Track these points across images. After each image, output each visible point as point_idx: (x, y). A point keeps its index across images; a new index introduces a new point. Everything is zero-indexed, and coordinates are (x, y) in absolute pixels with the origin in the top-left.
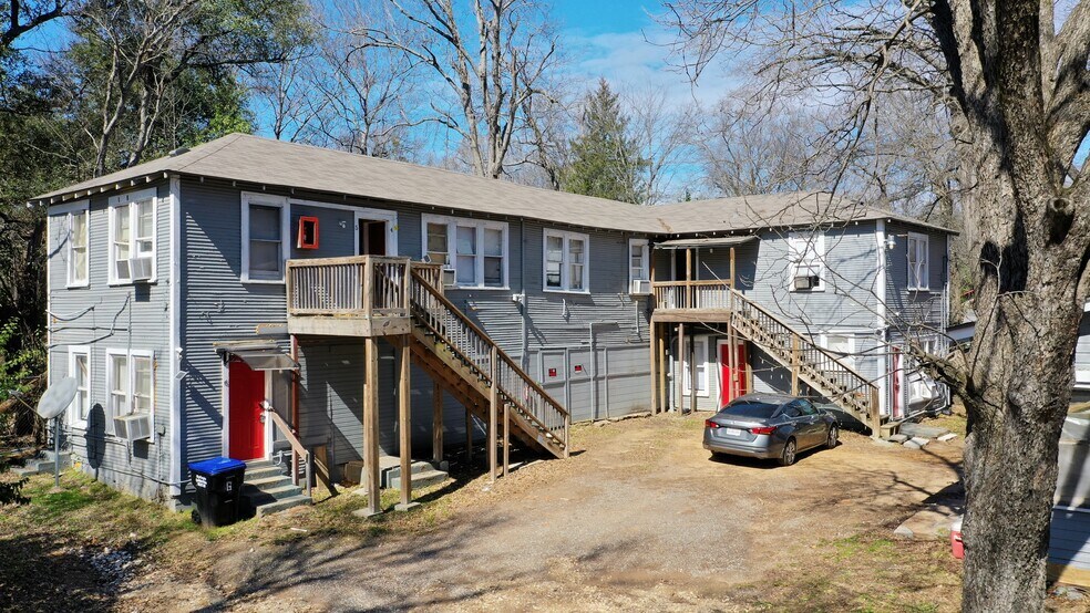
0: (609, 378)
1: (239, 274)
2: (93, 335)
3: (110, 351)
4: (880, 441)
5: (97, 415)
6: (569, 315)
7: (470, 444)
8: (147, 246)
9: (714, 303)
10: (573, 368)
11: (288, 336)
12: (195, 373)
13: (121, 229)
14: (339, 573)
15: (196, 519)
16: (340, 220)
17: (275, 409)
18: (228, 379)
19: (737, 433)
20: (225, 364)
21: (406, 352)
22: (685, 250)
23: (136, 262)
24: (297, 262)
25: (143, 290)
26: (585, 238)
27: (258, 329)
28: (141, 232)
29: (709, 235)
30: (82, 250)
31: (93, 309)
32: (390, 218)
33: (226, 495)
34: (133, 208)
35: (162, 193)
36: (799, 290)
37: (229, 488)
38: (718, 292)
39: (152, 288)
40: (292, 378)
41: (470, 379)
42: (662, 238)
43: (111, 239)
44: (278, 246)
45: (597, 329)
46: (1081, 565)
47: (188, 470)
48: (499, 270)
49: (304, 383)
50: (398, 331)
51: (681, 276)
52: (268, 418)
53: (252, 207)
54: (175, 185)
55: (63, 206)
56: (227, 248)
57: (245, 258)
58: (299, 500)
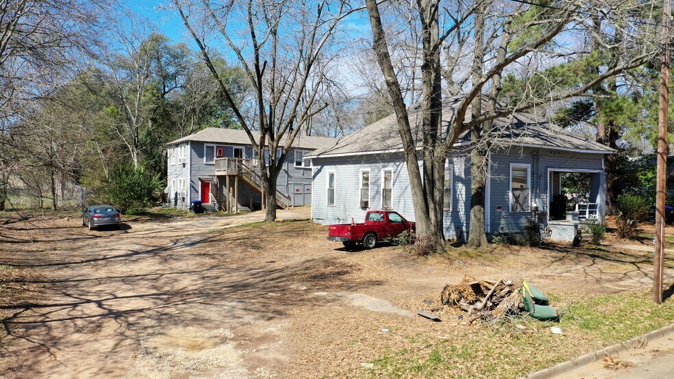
1: (203, 161)
2: (176, 176)
3: (179, 179)
5: (176, 193)
6: (304, 174)
8: (185, 156)
10: (306, 190)
11: (215, 176)
12: (193, 183)
13: (181, 152)
15: (192, 213)
16: (229, 149)
17: (212, 193)
18: (201, 185)
20: (200, 181)
23: (183, 159)
24: (217, 159)
27: (208, 174)
28: (184, 153)
30: (174, 157)
31: (176, 170)
32: (244, 148)
34: (183, 147)
35: (187, 144)
37: (198, 206)
39: (185, 165)
40: (216, 185)
41: (256, 186)
43: (179, 154)
44: (213, 155)
47: (191, 203)
50: (234, 174)
53: (207, 147)
54: (189, 143)
55: (170, 146)
56: (201, 156)
57: (205, 158)
58: (214, 211)
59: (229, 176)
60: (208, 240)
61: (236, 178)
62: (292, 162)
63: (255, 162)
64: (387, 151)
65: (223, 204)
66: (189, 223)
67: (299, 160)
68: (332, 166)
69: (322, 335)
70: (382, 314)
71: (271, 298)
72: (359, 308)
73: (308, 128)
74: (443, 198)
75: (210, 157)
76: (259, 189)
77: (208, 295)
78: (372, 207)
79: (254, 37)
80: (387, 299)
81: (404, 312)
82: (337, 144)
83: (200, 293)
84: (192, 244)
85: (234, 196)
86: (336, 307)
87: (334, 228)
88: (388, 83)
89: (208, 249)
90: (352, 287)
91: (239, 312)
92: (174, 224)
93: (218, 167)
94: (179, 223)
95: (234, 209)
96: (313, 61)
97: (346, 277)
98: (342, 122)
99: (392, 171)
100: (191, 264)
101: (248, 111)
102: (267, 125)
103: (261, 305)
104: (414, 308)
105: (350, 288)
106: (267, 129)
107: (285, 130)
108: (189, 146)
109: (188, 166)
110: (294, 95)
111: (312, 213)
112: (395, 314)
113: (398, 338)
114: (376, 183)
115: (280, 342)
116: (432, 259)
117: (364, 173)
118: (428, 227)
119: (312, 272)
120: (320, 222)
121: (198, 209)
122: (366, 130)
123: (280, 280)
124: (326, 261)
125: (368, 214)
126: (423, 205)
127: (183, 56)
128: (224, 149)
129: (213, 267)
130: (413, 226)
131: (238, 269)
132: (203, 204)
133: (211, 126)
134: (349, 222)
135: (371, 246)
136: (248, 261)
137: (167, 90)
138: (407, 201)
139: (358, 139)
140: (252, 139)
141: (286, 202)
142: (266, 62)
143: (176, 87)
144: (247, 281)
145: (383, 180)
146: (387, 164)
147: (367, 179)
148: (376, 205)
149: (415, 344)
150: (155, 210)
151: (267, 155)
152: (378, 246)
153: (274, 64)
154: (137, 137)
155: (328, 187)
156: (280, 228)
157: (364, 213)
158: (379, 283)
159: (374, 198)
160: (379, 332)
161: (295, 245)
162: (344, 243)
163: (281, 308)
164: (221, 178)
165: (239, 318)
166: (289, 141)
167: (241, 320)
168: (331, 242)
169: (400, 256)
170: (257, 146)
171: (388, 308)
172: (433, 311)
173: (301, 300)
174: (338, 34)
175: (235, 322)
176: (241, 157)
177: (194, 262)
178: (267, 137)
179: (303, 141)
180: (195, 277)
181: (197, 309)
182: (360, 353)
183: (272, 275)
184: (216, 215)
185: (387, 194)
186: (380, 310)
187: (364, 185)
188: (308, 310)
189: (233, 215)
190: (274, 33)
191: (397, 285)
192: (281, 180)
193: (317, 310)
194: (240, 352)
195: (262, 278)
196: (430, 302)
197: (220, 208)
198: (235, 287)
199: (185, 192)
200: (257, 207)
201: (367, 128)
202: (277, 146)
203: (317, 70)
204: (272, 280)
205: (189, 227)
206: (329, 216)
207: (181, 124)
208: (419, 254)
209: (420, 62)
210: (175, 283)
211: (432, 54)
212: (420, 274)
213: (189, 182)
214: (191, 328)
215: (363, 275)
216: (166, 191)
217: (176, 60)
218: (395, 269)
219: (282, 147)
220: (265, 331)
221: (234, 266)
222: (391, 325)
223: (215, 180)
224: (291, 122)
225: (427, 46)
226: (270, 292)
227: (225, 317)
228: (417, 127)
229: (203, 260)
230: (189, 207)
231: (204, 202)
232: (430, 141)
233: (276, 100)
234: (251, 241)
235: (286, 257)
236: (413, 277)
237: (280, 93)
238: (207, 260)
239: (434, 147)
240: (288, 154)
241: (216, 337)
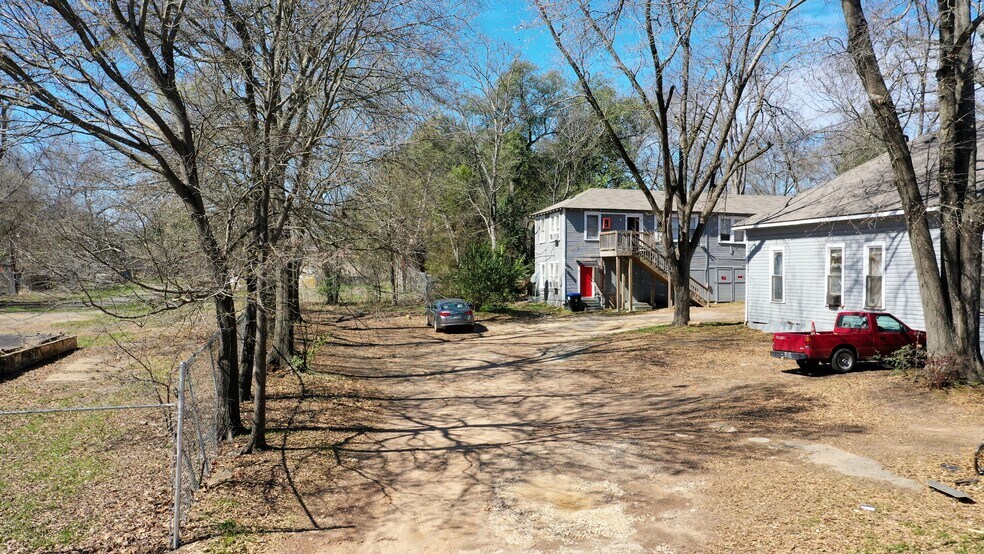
1: (583, 237)
2: (546, 258)
3: (550, 263)
5: (547, 283)
6: (734, 253)
8: (558, 230)
10: (736, 277)
11: (599, 258)
12: (569, 268)
13: (552, 225)
15: (568, 310)
16: (621, 219)
17: (595, 282)
18: (580, 270)
20: (579, 265)
21: (630, 262)
23: (556, 235)
24: (603, 233)
25: (556, 243)
27: (590, 255)
28: (557, 226)
30: (543, 231)
31: (545, 250)
32: (641, 217)
35: (561, 214)
37: (577, 301)
39: (559, 243)
40: (601, 271)
43: (550, 228)
44: (596, 228)
47: (567, 296)
49: (604, 273)
50: (627, 255)
52: (593, 286)
53: (588, 216)
54: (564, 211)
55: (538, 217)
56: (580, 229)
57: (585, 232)
58: (599, 308)
59: (620, 257)
60: (590, 350)
61: (630, 260)
62: (716, 235)
63: (658, 237)
64: (873, 215)
65: (611, 297)
66: (563, 324)
67: (725, 232)
68: (779, 241)
69: (760, 507)
70: (863, 482)
71: (681, 441)
72: (823, 468)
73: (740, 182)
74: (979, 293)
75: (593, 231)
76: (663, 276)
77: (587, 430)
78: (847, 305)
79: (654, 52)
80: (873, 457)
81: (903, 482)
82: (787, 205)
83: (577, 427)
84: (567, 356)
85: (627, 286)
86: (784, 464)
87: (782, 338)
88: (874, 104)
89: (589, 363)
90: (811, 433)
91: (631, 459)
92: (542, 326)
93: (605, 246)
94: (550, 325)
95: (628, 305)
96: (746, 81)
97: (800, 416)
98: (796, 169)
99: (884, 247)
100: (565, 384)
101: (647, 162)
102: (675, 181)
103: (665, 450)
104: (921, 476)
105: (808, 433)
106: (676, 188)
107: (703, 188)
108: (563, 216)
109: (562, 244)
110: (718, 134)
111: (746, 313)
112: (887, 483)
113: (892, 524)
114: (854, 266)
115: (693, 510)
116: (957, 396)
117: (833, 251)
118: (950, 341)
119: (746, 406)
120: (759, 327)
121: (577, 305)
122: (836, 181)
123: (694, 414)
124: (768, 390)
125: (841, 317)
126: (940, 304)
127: (555, 90)
128: (613, 219)
129: (595, 390)
130: (922, 338)
131: (631, 395)
132: (583, 298)
133: (593, 186)
134: (808, 329)
135: (845, 368)
136: (646, 384)
137: (533, 138)
138: (909, 296)
139: (823, 196)
140: (653, 202)
141: (706, 296)
142: (673, 88)
143: (546, 133)
144: (645, 414)
145: (866, 262)
146: (873, 236)
147: (838, 260)
148: (856, 302)
149: (922, 538)
150: (518, 306)
151: (675, 226)
152: (856, 368)
153: (686, 90)
154: (495, 205)
155: (772, 272)
156: (695, 336)
157: (833, 315)
158: (858, 430)
159: (850, 291)
160: (857, 511)
161: (719, 362)
162: (799, 362)
163: (694, 458)
164: (609, 261)
165: (631, 467)
166: (710, 204)
167: (635, 471)
168: (777, 359)
169: (897, 386)
170: (661, 212)
171: (872, 471)
172: (958, 484)
173: (726, 448)
174: (786, 34)
175: (624, 473)
176: (638, 230)
177: (570, 381)
178: (676, 200)
179: (732, 203)
180: (570, 403)
181: (571, 449)
182: (824, 541)
183: (683, 407)
184: (602, 315)
185: (873, 285)
186: (861, 474)
187: (833, 270)
188: (738, 464)
189: (627, 314)
190: (686, 44)
191: (891, 435)
192: (697, 263)
193: (752, 465)
194: (632, 519)
195: (667, 410)
196: (954, 468)
197: (607, 305)
198: (627, 421)
199: (558, 280)
200: (661, 304)
201: (839, 178)
202: (691, 212)
203: (755, 93)
204: (683, 413)
205: (562, 330)
206: (776, 319)
207: (553, 186)
208: (933, 385)
209: (935, 65)
210: (543, 410)
211: (956, 50)
212: (934, 419)
213: (563, 267)
214: (563, 477)
215: (830, 414)
216: (532, 280)
217: (546, 96)
218: (888, 409)
219: (699, 213)
220: (669, 491)
221: (626, 390)
222: (878, 500)
223: (600, 263)
224: (712, 176)
225: (947, 36)
226: (679, 432)
227: (612, 464)
228: (929, 173)
229: (582, 379)
230: (563, 303)
231: (585, 295)
232: (954, 196)
233: (689, 144)
234: (651, 354)
235: (705, 380)
236: (922, 424)
237: (696, 133)
238: (587, 380)
239: (961, 206)
240: (709, 224)
241: (597, 492)
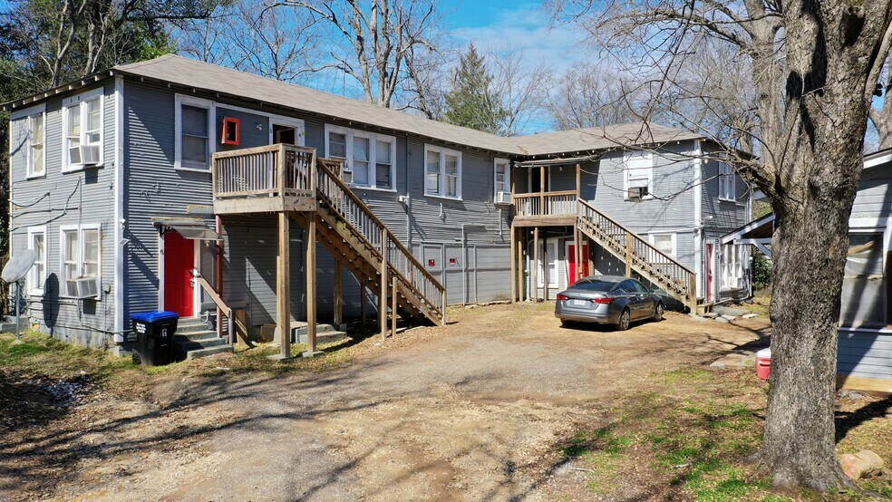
0: (477, 270)
1: (173, 161)
2: (48, 216)
3: (63, 227)
4: (697, 317)
5: (52, 282)
6: (445, 217)
7: (364, 316)
8: (95, 138)
9: (563, 210)
10: (448, 261)
11: (213, 216)
12: (135, 241)
13: (72, 125)
14: (256, 393)
15: (136, 361)
16: (257, 124)
17: (202, 275)
18: (163, 248)
19: (583, 303)
20: (161, 235)
21: (312, 227)
22: (540, 168)
23: (86, 149)
24: (222, 154)
25: (91, 173)
26: (459, 154)
27: (189, 209)
28: (90, 125)
29: (560, 155)
30: (39, 147)
31: (48, 194)
32: (299, 125)
33: (162, 340)
34: (84, 107)
35: (108, 92)
36: (632, 199)
37: (164, 334)
38: (567, 203)
39: (100, 171)
40: (216, 250)
41: (365, 254)
42: (521, 158)
43: (65, 135)
44: (205, 140)
45: (468, 230)
46: (860, 375)
47: (129, 321)
48: (388, 175)
49: (227, 256)
50: (306, 209)
51: (536, 188)
52: (197, 283)
53: (184, 107)
54: (119, 84)
55: (23, 108)
56: (164, 139)
57: (178, 149)
58: (223, 347)
59: (291, 214)
93: (232, 185)
199: (95, 275)
223: (217, 229)
230: (119, 338)
231: (178, 313)
